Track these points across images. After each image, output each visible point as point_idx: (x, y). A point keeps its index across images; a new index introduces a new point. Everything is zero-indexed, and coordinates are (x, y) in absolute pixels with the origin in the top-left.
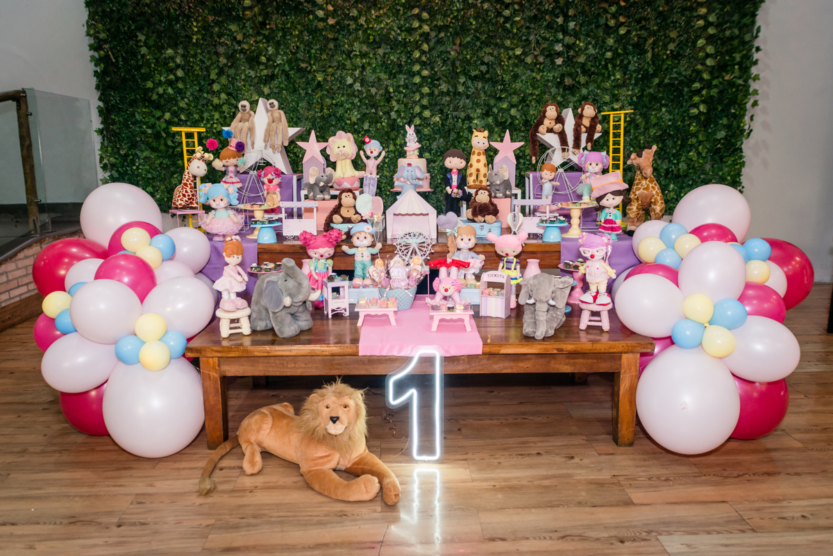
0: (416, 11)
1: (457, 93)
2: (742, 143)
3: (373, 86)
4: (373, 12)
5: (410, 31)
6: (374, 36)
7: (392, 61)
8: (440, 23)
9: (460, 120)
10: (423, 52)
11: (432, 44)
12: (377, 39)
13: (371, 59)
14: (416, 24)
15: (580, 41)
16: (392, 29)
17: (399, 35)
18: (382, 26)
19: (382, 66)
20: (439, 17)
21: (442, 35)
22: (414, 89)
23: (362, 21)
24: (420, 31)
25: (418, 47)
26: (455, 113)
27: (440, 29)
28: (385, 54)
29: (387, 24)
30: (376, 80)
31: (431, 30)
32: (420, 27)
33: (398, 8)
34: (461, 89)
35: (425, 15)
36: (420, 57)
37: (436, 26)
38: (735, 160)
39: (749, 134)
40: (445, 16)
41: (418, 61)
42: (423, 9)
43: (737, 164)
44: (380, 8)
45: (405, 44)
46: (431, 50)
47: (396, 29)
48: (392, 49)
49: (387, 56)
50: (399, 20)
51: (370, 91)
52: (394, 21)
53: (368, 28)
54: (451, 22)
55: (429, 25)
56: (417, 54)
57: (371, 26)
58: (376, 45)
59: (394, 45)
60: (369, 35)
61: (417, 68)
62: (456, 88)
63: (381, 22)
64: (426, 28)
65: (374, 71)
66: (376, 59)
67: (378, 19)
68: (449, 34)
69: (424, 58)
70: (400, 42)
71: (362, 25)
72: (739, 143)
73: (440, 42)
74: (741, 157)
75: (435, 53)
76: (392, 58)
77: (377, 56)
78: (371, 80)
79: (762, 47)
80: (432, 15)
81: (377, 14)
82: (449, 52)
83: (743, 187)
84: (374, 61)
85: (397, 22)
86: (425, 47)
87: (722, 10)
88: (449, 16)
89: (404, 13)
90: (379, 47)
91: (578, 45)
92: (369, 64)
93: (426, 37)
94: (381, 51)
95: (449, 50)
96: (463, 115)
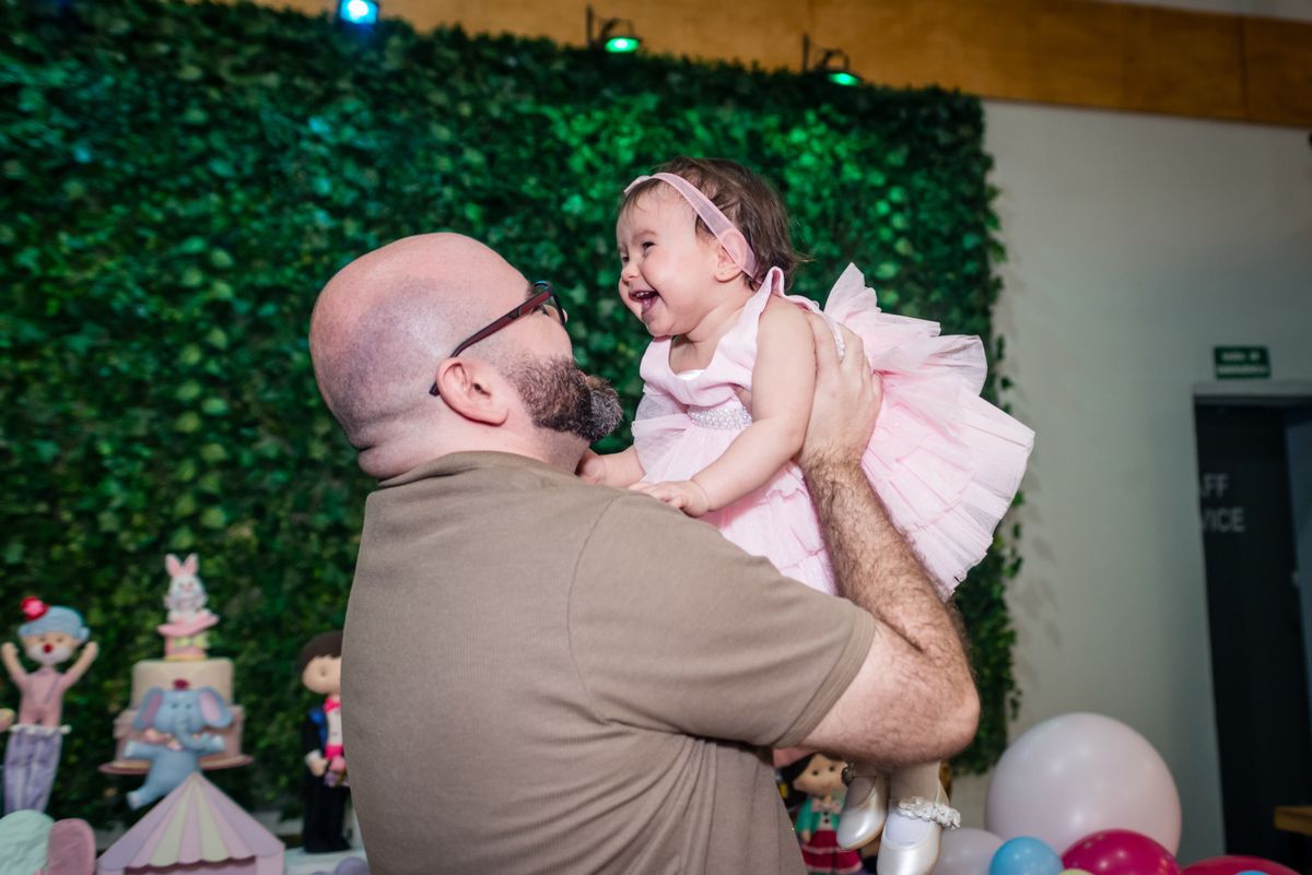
0: (195, 245)
1: (306, 463)
2: (1003, 589)
3: (46, 438)
4: (63, 237)
5: (175, 294)
6: (61, 299)
7: (115, 370)
8: (263, 280)
9: (314, 537)
10: (211, 351)
11: (238, 329)
12: (73, 310)
13: (45, 360)
14: (193, 278)
15: (627, 343)
16: (118, 285)
17: (139, 301)
18: (90, 275)
19: (79, 381)
20: (259, 264)
21: (268, 309)
22: (179, 448)
23: (28, 258)
24: (206, 297)
25: (195, 335)
26: (299, 517)
27: (262, 295)
28: (92, 350)
29: (106, 272)
30: (58, 421)
31: (239, 295)
32: (206, 287)
33: (144, 232)
34: (318, 451)
35: (222, 258)
36: (202, 363)
37: (251, 287)
38: (994, 630)
39: (1016, 567)
40: (279, 262)
41: (197, 373)
42: (217, 242)
43: (999, 638)
44: (87, 231)
45: (157, 327)
46: (235, 345)
47: (130, 284)
48: (115, 336)
49: (99, 356)
50: (144, 264)
51: (34, 450)
52: (125, 266)
53: (45, 279)
54: (295, 281)
55: (230, 282)
56: (192, 356)
57: (53, 273)
58: (66, 324)
59: (125, 328)
60: (47, 296)
61: (190, 391)
62: (305, 450)
63: (86, 265)
64: (223, 290)
65: (54, 395)
66: (63, 362)
67: (77, 259)
68: (286, 309)
69: (213, 367)
70: (142, 321)
71: (25, 271)
72: (996, 589)
73: (260, 327)
74: (1004, 621)
75: (244, 356)
76: (115, 360)
77: (69, 356)
78: (43, 418)
79: (1013, 378)
80: (244, 258)
81: (77, 243)
82: (287, 357)
83: (1019, 693)
84: (55, 367)
85: (137, 268)
86: (219, 338)
87: (925, 297)
88: (289, 264)
89: (160, 248)
90: (75, 330)
91: (623, 356)
92: (39, 376)
93: (220, 312)
94: (80, 343)
95: (286, 347)
96: (322, 521)
